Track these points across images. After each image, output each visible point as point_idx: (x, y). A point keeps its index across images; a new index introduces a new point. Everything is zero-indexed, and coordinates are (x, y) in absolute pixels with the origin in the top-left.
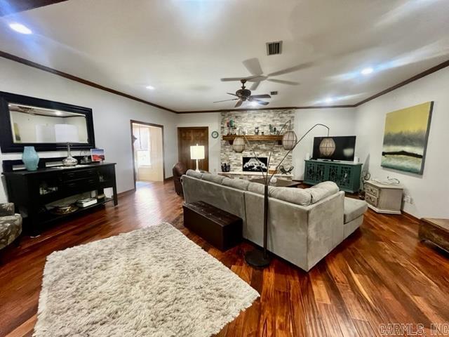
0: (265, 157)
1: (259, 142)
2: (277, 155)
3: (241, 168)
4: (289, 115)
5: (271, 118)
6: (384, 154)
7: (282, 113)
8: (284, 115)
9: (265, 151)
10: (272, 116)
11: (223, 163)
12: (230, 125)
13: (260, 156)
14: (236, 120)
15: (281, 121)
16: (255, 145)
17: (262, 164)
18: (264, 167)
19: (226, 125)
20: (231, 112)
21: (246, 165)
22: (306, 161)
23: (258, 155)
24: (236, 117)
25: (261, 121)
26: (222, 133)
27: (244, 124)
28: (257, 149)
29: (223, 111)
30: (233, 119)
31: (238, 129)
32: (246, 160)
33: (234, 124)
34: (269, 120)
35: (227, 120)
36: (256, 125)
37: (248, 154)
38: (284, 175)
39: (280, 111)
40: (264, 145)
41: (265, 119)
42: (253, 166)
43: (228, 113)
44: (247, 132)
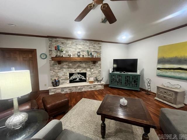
0: (85, 72)
1: (81, 62)
2: (92, 70)
3: (69, 81)
4: (98, 45)
5: (88, 46)
6: (158, 69)
7: (95, 44)
8: (95, 45)
9: (85, 68)
10: (88, 45)
11: (54, 78)
12: (57, 49)
13: (81, 72)
14: (62, 46)
15: (94, 49)
16: (77, 64)
17: (82, 76)
18: (84, 78)
19: (53, 49)
20: (58, 39)
21: (71, 78)
22: (110, 73)
23: (80, 71)
24: (62, 43)
25: (81, 48)
26: (50, 55)
27: (68, 49)
28: (79, 67)
29: (50, 37)
30: (59, 44)
31: (64, 52)
32: (71, 75)
33: (60, 48)
34: (86, 47)
35: (55, 44)
36: (78, 50)
37: (73, 71)
38: (99, 83)
39: (93, 42)
40: (84, 64)
41: (83, 46)
42: (76, 79)
43: (55, 39)
44: (72, 55)
